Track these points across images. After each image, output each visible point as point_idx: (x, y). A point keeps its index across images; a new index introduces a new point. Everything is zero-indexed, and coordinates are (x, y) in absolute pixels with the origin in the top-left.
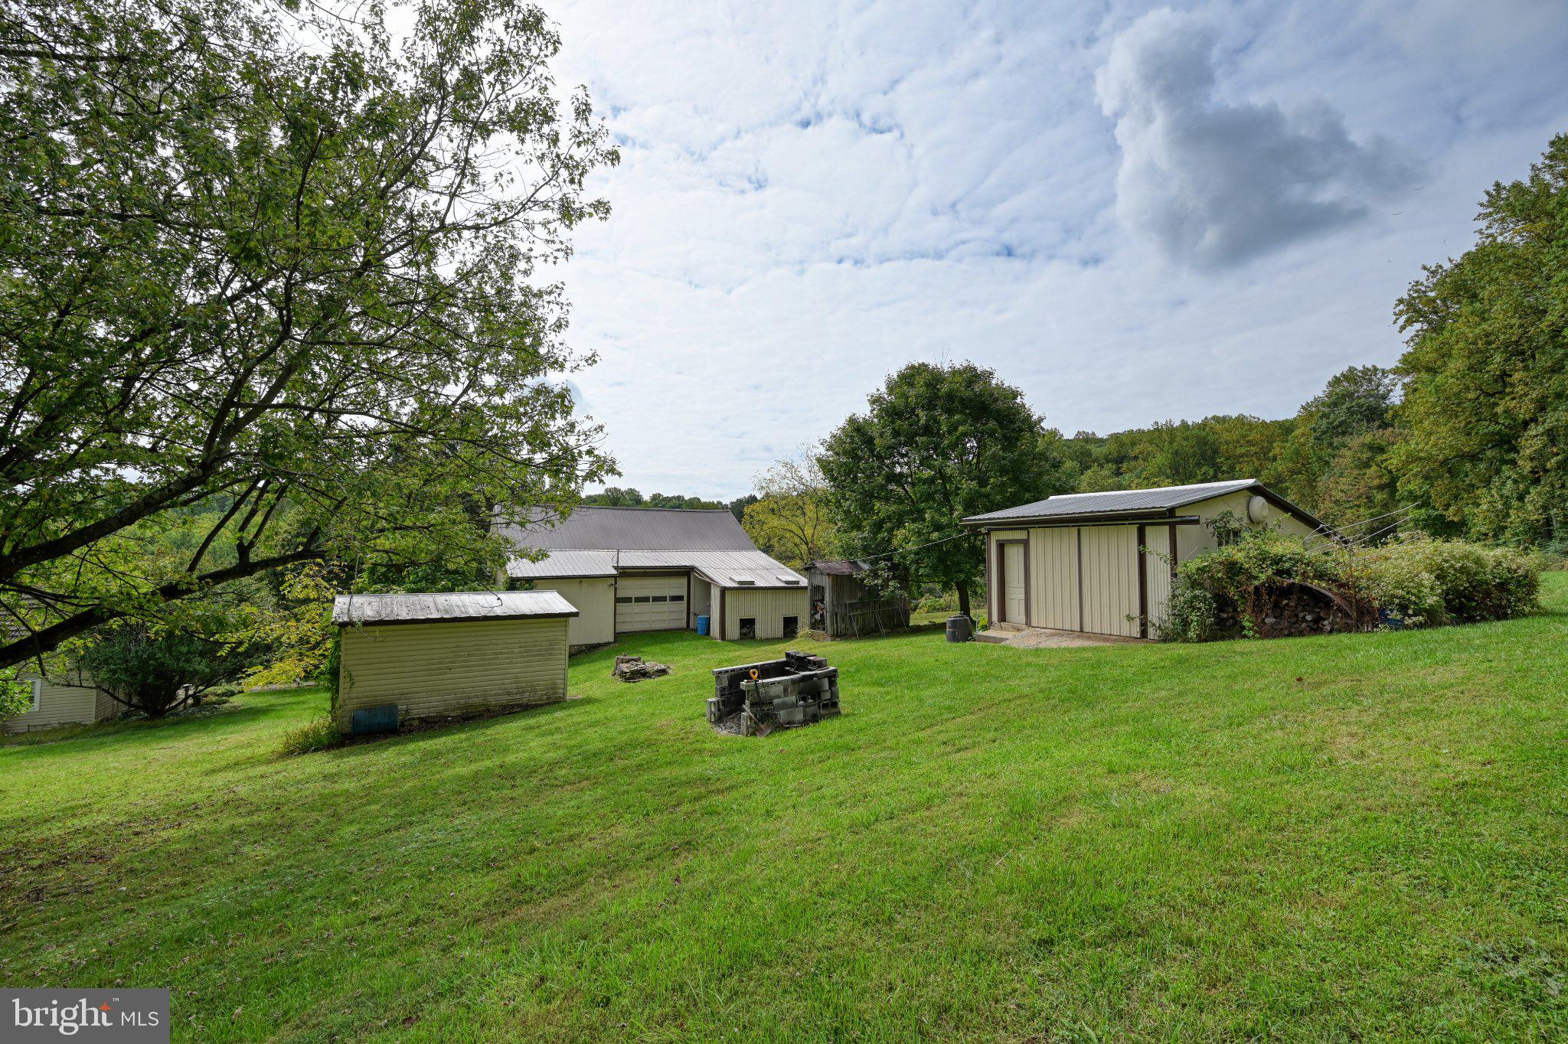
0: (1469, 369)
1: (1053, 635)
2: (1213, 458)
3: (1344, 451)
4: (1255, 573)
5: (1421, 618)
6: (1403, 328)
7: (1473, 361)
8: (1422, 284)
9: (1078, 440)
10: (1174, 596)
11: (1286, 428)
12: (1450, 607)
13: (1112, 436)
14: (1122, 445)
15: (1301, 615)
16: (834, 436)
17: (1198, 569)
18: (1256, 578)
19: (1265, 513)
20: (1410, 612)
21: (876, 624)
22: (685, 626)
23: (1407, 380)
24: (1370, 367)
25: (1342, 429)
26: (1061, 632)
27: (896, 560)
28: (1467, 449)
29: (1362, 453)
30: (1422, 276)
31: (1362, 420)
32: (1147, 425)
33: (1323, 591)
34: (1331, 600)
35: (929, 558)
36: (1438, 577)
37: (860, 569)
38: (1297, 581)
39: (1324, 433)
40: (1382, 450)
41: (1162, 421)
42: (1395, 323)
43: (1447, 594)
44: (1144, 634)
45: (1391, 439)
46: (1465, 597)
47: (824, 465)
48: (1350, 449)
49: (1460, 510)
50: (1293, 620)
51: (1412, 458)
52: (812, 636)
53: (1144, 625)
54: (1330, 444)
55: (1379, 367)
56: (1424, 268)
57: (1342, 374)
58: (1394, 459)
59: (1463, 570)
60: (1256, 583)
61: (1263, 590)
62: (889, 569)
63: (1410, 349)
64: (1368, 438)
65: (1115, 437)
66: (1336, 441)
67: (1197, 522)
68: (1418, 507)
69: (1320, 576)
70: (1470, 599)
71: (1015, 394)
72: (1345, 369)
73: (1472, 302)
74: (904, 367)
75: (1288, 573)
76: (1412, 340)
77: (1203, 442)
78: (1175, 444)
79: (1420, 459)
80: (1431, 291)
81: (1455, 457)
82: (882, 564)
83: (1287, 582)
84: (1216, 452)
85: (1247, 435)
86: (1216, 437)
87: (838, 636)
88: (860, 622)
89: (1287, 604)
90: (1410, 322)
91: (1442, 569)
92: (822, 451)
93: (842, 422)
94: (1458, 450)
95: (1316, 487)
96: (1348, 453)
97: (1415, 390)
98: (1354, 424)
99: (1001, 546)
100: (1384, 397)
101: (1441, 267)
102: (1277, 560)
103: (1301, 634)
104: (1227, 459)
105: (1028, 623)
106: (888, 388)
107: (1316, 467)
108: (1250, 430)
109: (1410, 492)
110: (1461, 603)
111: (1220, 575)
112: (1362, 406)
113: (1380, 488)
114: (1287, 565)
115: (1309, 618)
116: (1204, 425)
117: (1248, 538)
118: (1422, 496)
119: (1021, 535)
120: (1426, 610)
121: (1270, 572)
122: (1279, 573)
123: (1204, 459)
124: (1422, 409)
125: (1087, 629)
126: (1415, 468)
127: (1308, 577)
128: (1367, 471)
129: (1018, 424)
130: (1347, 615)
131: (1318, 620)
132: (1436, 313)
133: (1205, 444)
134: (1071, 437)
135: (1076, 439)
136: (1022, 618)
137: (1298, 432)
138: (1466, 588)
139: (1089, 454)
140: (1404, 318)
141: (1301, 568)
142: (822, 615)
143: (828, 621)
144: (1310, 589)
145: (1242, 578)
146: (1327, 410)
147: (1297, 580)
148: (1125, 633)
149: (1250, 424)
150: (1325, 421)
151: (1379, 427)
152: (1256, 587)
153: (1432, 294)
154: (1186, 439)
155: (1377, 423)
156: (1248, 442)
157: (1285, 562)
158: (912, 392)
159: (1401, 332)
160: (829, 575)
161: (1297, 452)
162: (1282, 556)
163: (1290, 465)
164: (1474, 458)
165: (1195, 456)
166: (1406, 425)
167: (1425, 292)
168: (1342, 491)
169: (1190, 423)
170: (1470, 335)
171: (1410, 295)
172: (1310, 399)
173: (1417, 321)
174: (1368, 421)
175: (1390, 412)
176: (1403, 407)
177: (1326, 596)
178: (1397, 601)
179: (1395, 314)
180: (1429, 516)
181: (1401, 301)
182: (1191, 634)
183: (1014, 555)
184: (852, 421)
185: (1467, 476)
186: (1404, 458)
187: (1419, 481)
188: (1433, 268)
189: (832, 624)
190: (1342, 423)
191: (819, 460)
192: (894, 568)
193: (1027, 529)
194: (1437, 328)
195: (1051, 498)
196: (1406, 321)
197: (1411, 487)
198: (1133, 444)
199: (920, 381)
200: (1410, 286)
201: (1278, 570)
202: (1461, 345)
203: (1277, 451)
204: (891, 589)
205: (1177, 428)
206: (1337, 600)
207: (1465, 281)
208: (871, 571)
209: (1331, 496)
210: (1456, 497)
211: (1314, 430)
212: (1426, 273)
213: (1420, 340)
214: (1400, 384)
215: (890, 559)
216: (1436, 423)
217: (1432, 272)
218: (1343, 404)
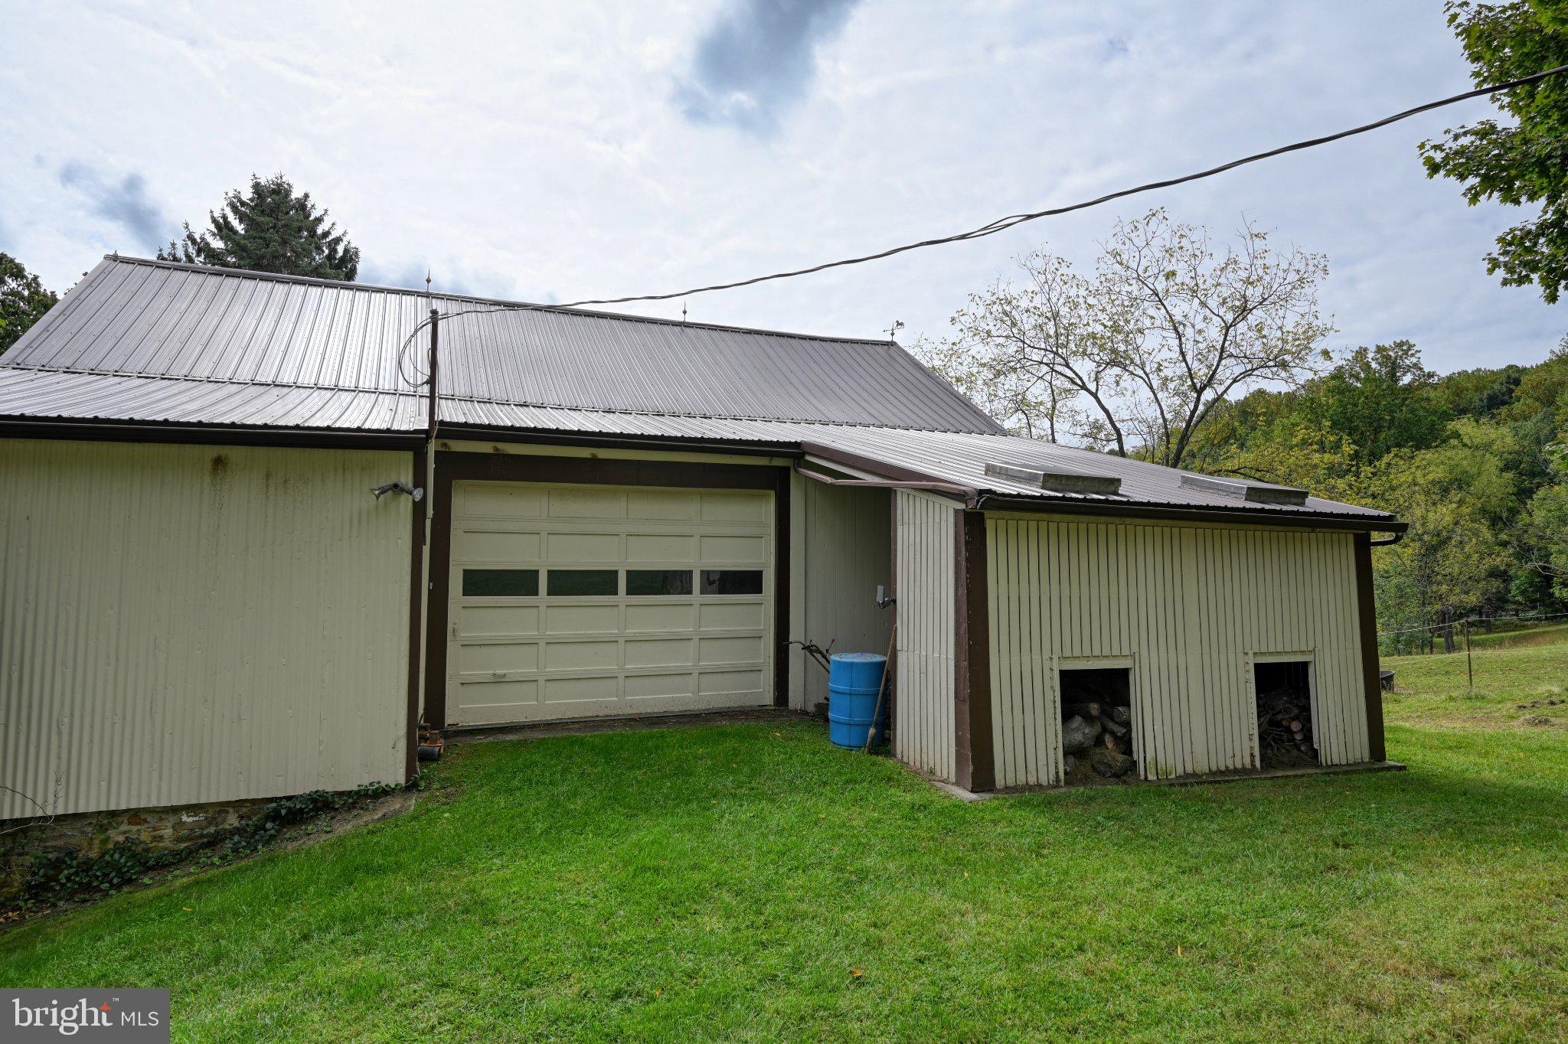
22: (768, 699)
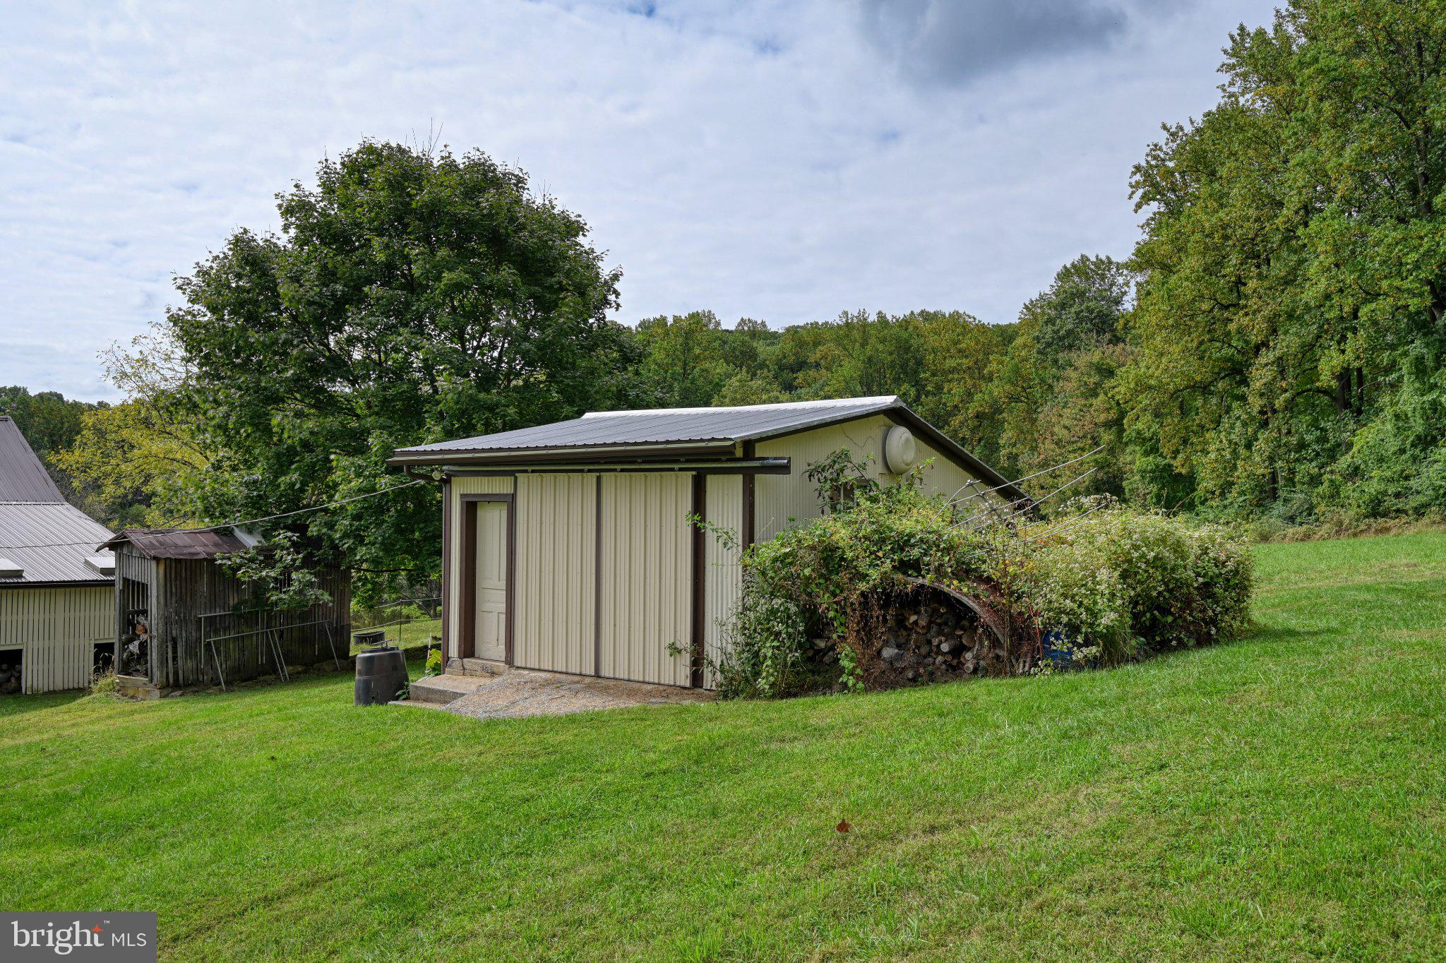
0: (1204, 270)
1: (546, 684)
2: (916, 372)
3: (1070, 372)
4: (863, 566)
5: (1094, 649)
6: (1139, 206)
7: (1209, 260)
8: (1161, 149)
9: (742, 332)
10: (745, 608)
11: (1006, 335)
12: (1139, 629)
13: (788, 330)
14: (801, 344)
15: (935, 641)
16: (202, 273)
17: (775, 560)
18: (864, 577)
19: (910, 456)
20: (1080, 640)
21: (271, 660)
23: (1139, 279)
24: (1104, 258)
25: (1067, 341)
26: (560, 680)
27: (313, 531)
28: (1198, 378)
29: (1089, 375)
30: (1161, 139)
31: (1091, 331)
32: (833, 317)
33: (965, 600)
34: (974, 617)
35: (378, 526)
36: (1124, 576)
37: (238, 544)
38: (927, 582)
39: (1049, 345)
40: (1110, 373)
41: (853, 311)
42: (1130, 197)
43: (1136, 604)
44: (697, 679)
45: (1122, 359)
46: (1158, 608)
47: (185, 329)
48: (1076, 369)
49: (1187, 459)
50: (924, 650)
51: (1142, 387)
52: (122, 690)
53: (698, 661)
54: (1056, 361)
55: (1114, 259)
56: (1164, 127)
57: (1073, 265)
58: (1121, 387)
59: (1158, 562)
60: (863, 586)
61: (873, 601)
62: (297, 547)
63: (1146, 237)
64: (1096, 357)
65: (793, 331)
66: (1062, 357)
67: (785, 469)
68: (1147, 454)
69: (965, 572)
70: (1165, 611)
71: (573, 228)
72: (1076, 257)
73: (1211, 182)
74: (356, 148)
75: (914, 566)
76: (1148, 224)
77: (904, 347)
78: (869, 347)
79: (1150, 387)
80: (1170, 160)
81: (1187, 388)
82: (282, 537)
83: (914, 581)
84: (919, 363)
85: (959, 342)
86: (922, 341)
87: (176, 685)
88: (234, 654)
89: (916, 623)
90: (1146, 199)
91: (1130, 561)
92: (181, 302)
93: (221, 247)
94: (1190, 378)
95: (1036, 420)
96: (1073, 375)
97: (1149, 293)
98: (1083, 335)
99: (471, 508)
100: (1118, 302)
101: (1182, 129)
102: (903, 543)
103: (932, 678)
104: (934, 375)
105: (510, 661)
106: (323, 185)
107: (1037, 392)
108: (963, 334)
109: (1139, 432)
110: (1154, 618)
111: (807, 572)
112: (1093, 310)
113: (1108, 425)
114: (916, 552)
115: (945, 647)
116: (905, 323)
117: (862, 501)
118: (1151, 439)
119: (500, 486)
120: (1103, 636)
121: (888, 565)
122: (904, 567)
123: (906, 373)
124: (1154, 320)
125: (606, 671)
126: (1144, 400)
127: (945, 575)
128: (1094, 401)
129: (559, 277)
130: (995, 643)
131: (958, 651)
132: (1174, 191)
133: (907, 350)
134: (732, 326)
135: (740, 331)
136: (499, 651)
137: (1019, 341)
138: (1160, 593)
139: (752, 355)
140: (1140, 192)
141: (934, 559)
142: (143, 646)
143: (154, 656)
144: (947, 595)
145: (843, 577)
146: (1053, 313)
147: (928, 580)
148: (667, 679)
149: (965, 326)
150: (1050, 328)
151: (1110, 342)
152: (863, 594)
153: (1171, 164)
154: (883, 341)
155: (1108, 336)
156: (960, 351)
157: (913, 546)
158: (363, 196)
159: (1136, 211)
160: (157, 559)
161: (1016, 371)
162: (911, 535)
163: (1007, 387)
164: (1205, 389)
165: (893, 367)
166: (1136, 340)
167: (1163, 160)
168: (1066, 427)
169: (889, 318)
170: (1207, 225)
171: (1148, 162)
172: (1035, 296)
173: (1154, 199)
174: (1098, 333)
175: (1121, 321)
176: (1135, 315)
177: (970, 610)
178: (1065, 619)
179: (1132, 186)
180: (1157, 466)
181: (1138, 169)
182: (762, 683)
183: (492, 522)
184: (242, 243)
185: (1197, 414)
186: (1132, 385)
187: (1148, 416)
188: (1173, 130)
189: (163, 661)
190: (1069, 332)
191: (175, 320)
192: (306, 544)
193: (512, 473)
194: (1174, 211)
195: (588, 415)
196: (1142, 197)
197: (1140, 426)
198: (816, 344)
199: (378, 177)
200: (1148, 150)
201: (901, 561)
202: (1198, 236)
203: (993, 366)
204: (295, 586)
205: (873, 324)
206: (985, 616)
207: (1205, 151)
208: (259, 550)
209: (1052, 434)
210: (1185, 442)
211: (1038, 339)
212: (1165, 135)
213: (1155, 227)
214: (1132, 283)
215: (301, 528)
216: (1167, 341)
217: (1172, 134)
218: (1071, 306)
